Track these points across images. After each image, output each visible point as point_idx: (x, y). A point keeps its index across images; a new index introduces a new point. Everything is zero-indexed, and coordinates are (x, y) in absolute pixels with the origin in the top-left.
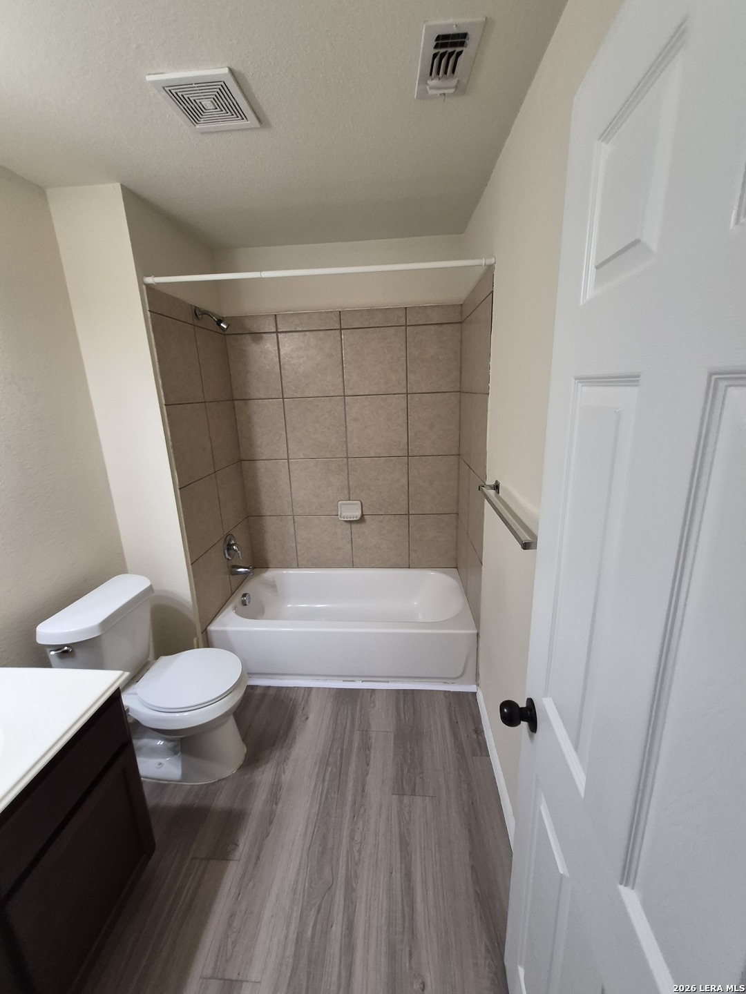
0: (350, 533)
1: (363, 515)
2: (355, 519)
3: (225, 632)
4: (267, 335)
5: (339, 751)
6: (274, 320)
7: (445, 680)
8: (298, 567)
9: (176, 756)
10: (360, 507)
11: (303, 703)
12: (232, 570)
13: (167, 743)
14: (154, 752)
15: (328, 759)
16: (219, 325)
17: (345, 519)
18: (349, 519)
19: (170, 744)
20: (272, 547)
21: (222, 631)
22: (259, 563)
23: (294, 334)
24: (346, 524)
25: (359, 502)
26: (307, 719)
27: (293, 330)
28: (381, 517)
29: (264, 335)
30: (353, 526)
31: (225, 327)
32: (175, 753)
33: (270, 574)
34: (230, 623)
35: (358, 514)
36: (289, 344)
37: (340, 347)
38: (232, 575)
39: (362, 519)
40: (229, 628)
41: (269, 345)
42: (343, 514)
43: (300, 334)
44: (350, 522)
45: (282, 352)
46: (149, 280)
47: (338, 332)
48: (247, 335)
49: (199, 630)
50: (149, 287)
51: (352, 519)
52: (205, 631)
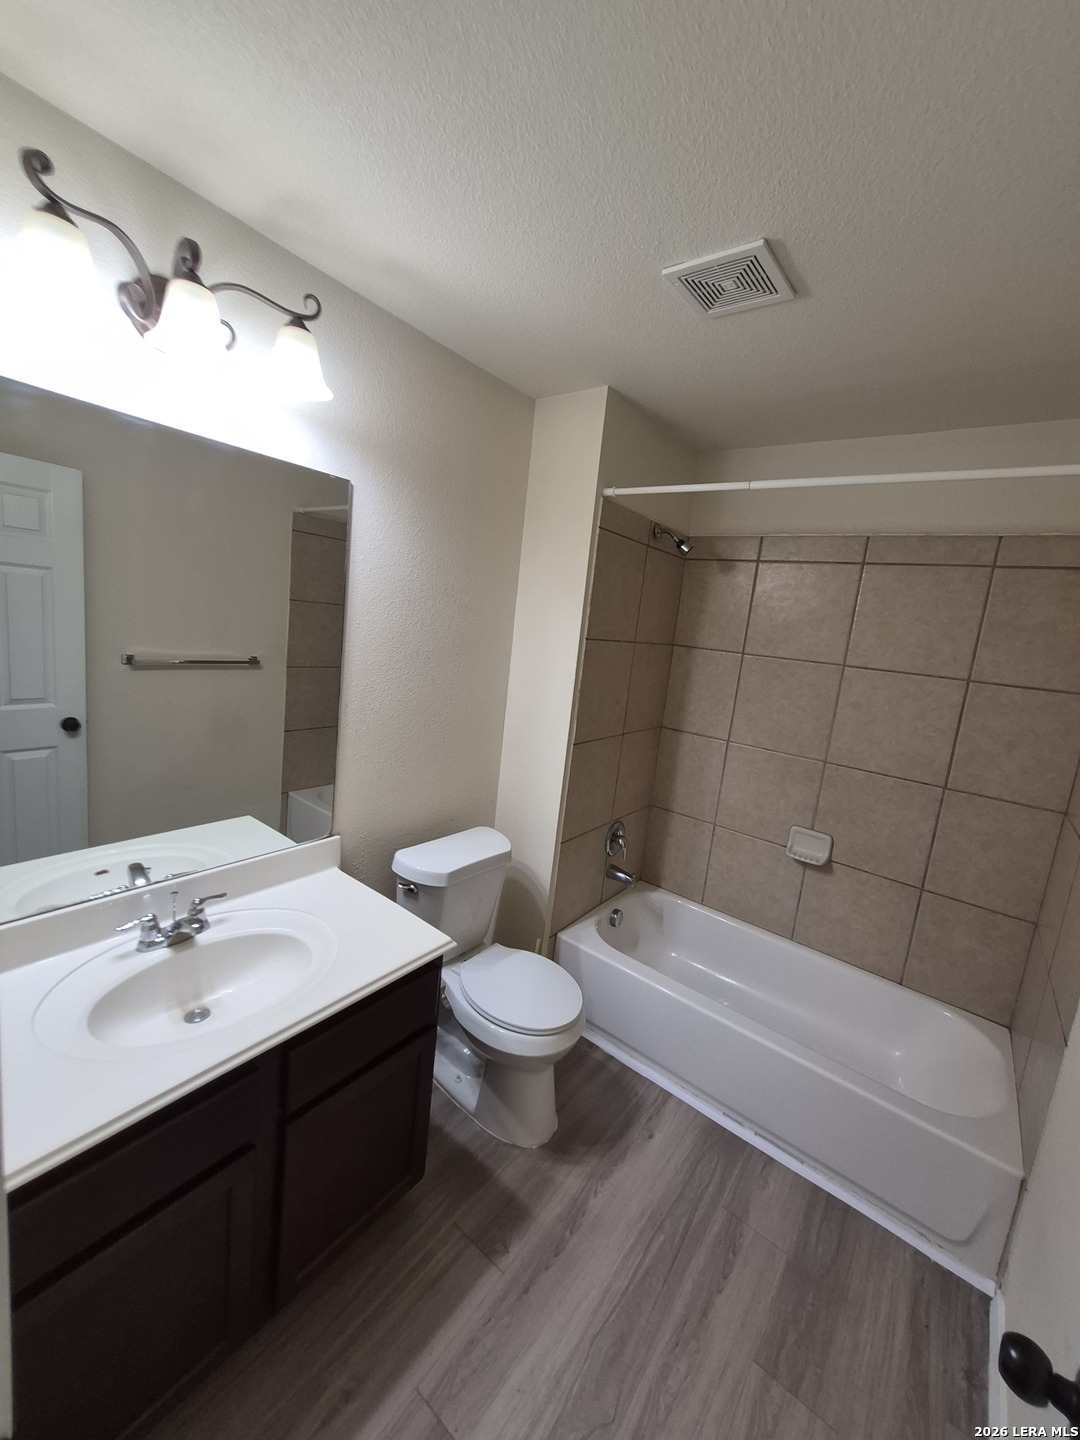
0: (799, 883)
1: (830, 861)
2: (813, 862)
3: (578, 949)
4: (743, 564)
5: (684, 1220)
6: (758, 544)
7: (926, 1230)
8: (702, 903)
9: (477, 1079)
10: (829, 846)
11: (652, 1109)
12: (610, 870)
13: (472, 1055)
14: (457, 1058)
15: (664, 1220)
16: (679, 547)
17: (797, 858)
18: (802, 859)
19: (476, 1060)
20: (672, 860)
21: (573, 946)
22: (648, 875)
23: (783, 565)
24: (795, 864)
25: (829, 839)
26: (651, 1137)
27: (784, 559)
28: (864, 876)
29: (738, 563)
30: (809, 872)
31: (686, 550)
32: (479, 1076)
33: (659, 897)
34: (586, 939)
35: (822, 856)
36: (772, 580)
37: (855, 590)
38: (608, 877)
39: (827, 867)
40: (582, 947)
41: (742, 578)
42: (796, 848)
43: (793, 565)
44: (805, 865)
45: (759, 588)
46: (609, 492)
47: (857, 568)
48: (715, 562)
49: (547, 933)
50: (607, 499)
51: (807, 861)
52: (554, 937)
